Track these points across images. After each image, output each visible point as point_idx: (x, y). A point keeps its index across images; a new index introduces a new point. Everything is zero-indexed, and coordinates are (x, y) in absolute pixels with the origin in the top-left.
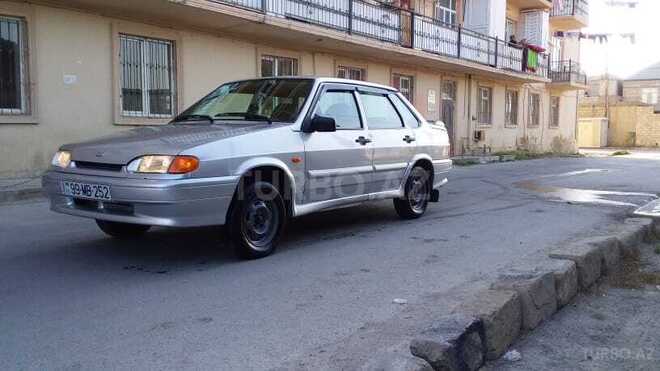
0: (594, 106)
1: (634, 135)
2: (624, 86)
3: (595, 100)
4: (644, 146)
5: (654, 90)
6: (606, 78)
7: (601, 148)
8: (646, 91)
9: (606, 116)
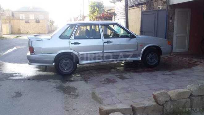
0: (5, 20)
1: (20, 30)
2: (14, 13)
3: (5, 17)
4: (24, 33)
5: (24, 15)
6: (8, 10)
7: (10, 34)
8: (21, 15)
9: (10, 23)
